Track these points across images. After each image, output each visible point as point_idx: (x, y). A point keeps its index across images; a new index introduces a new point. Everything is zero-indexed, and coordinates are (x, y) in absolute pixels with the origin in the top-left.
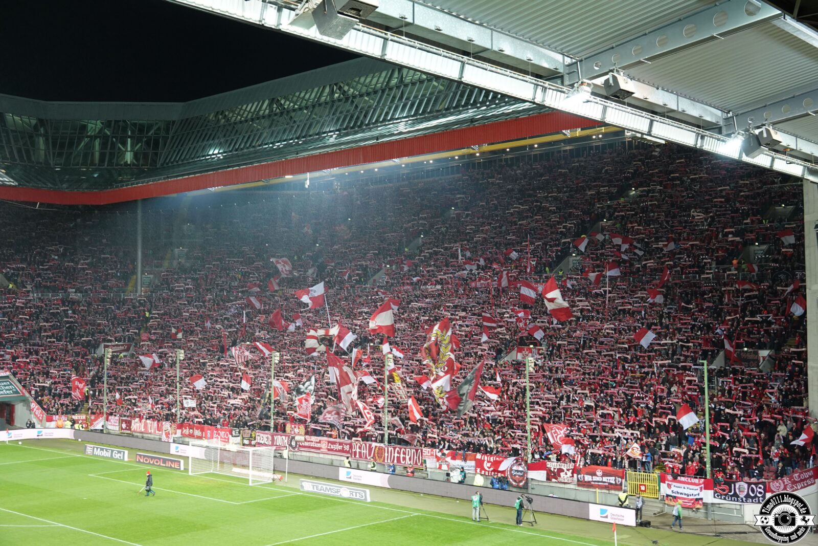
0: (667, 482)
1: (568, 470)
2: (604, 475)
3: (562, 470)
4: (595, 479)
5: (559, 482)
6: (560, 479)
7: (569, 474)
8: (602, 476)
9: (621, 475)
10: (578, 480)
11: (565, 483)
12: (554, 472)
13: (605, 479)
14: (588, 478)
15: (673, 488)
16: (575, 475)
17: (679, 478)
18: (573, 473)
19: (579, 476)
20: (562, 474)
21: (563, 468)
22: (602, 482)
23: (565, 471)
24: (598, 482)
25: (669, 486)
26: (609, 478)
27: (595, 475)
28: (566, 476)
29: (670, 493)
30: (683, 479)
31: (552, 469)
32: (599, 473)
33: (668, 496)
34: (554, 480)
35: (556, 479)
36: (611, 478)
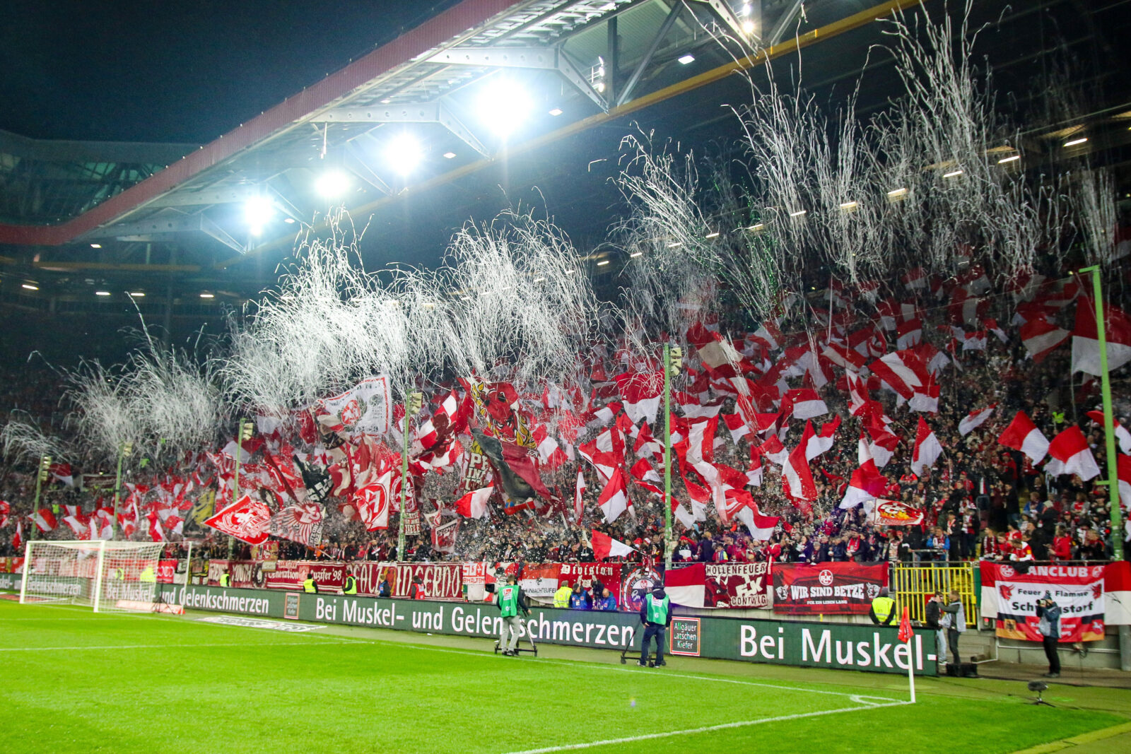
0: (998, 583)
1: (753, 578)
2: (838, 581)
3: (741, 581)
4: (816, 592)
5: (732, 608)
6: (735, 601)
7: (756, 586)
8: (832, 586)
9: (879, 577)
10: (776, 599)
11: (745, 609)
12: (721, 586)
13: (839, 591)
14: (798, 592)
15: (1016, 596)
16: (770, 588)
17: (1032, 570)
18: (763, 585)
19: (779, 590)
20: (740, 589)
21: (741, 574)
22: (833, 598)
23: (747, 580)
24: (824, 598)
25: (1005, 592)
26: (848, 587)
27: (817, 583)
28: (748, 594)
29: (1006, 607)
30: (1043, 571)
31: (718, 580)
32: (825, 578)
33: (1001, 617)
34: (721, 604)
35: (726, 600)
36: (854, 587)
